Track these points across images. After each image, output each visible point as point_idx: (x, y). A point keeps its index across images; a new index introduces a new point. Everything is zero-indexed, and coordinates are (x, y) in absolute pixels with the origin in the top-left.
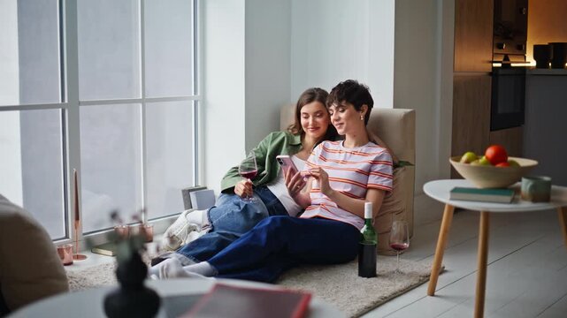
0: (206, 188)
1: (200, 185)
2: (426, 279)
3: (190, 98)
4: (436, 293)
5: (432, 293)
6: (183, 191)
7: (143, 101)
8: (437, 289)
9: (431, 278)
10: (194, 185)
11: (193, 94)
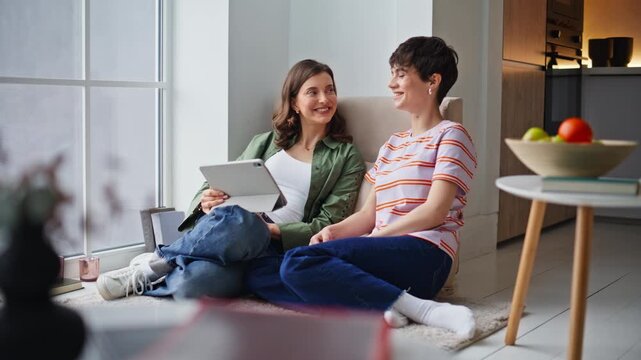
0: (173, 209)
1: (166, 205)
2: (504, 323)
3: (153, 85)
4: (517, 342)
5: (511, 342)
6: (142, 212)
7: (88, 84)
8: (518, 335)
9: (510, 322)
10: (157, 206)
11: (157, 80)
